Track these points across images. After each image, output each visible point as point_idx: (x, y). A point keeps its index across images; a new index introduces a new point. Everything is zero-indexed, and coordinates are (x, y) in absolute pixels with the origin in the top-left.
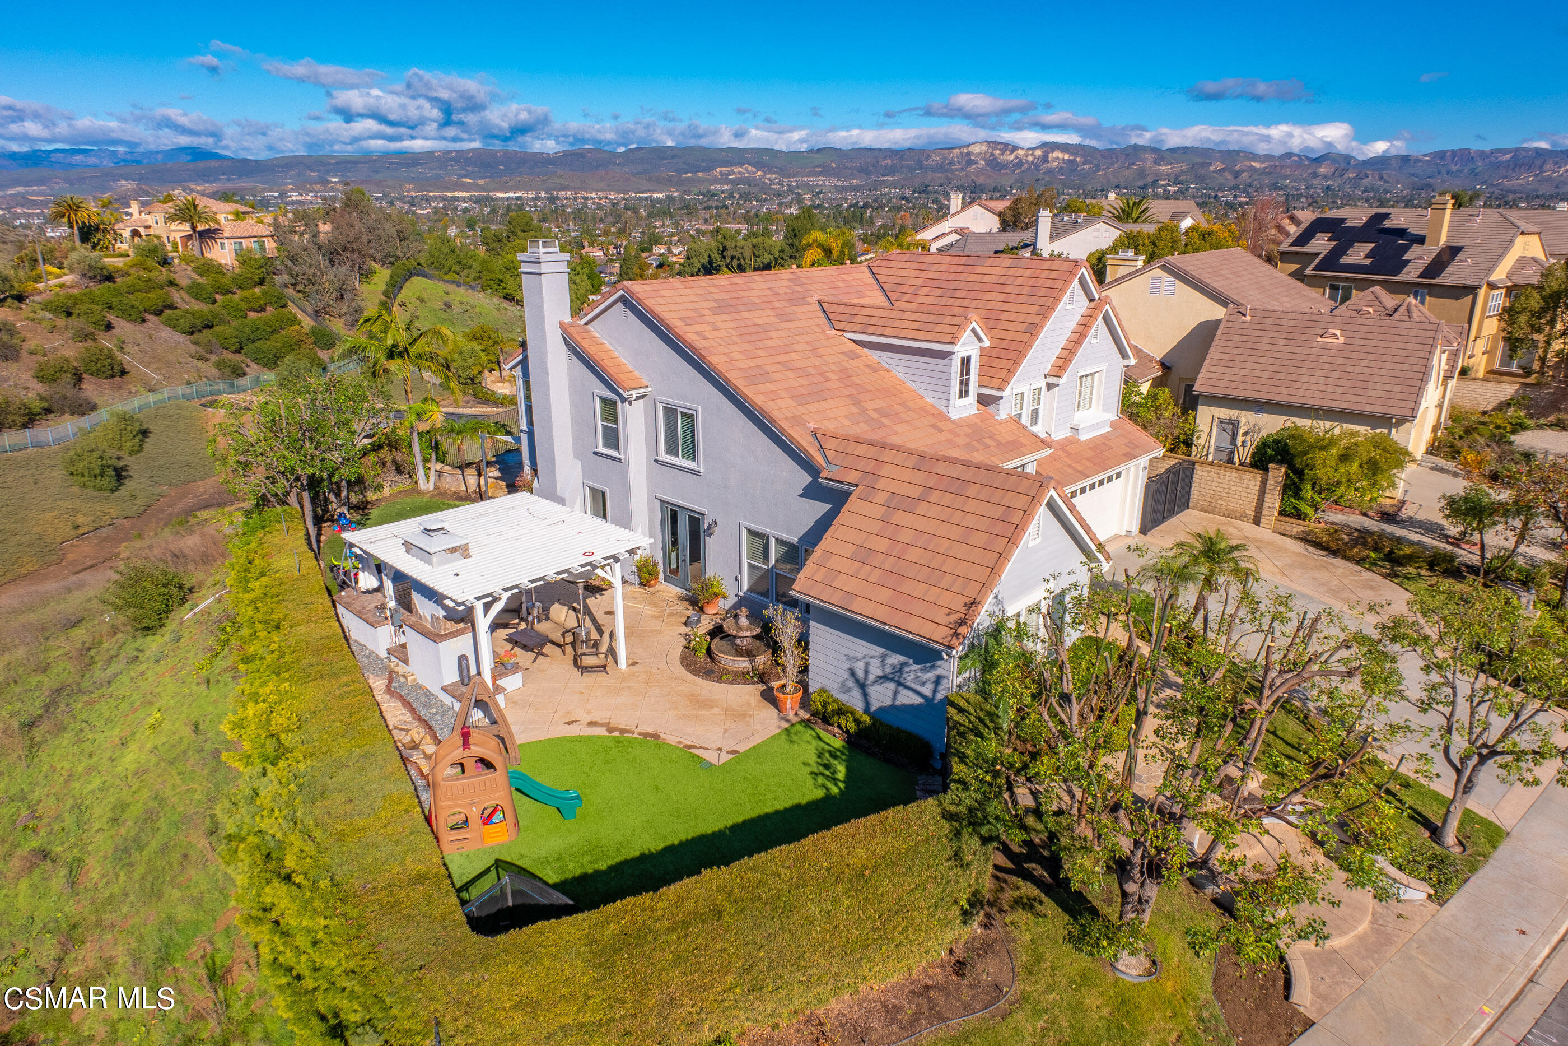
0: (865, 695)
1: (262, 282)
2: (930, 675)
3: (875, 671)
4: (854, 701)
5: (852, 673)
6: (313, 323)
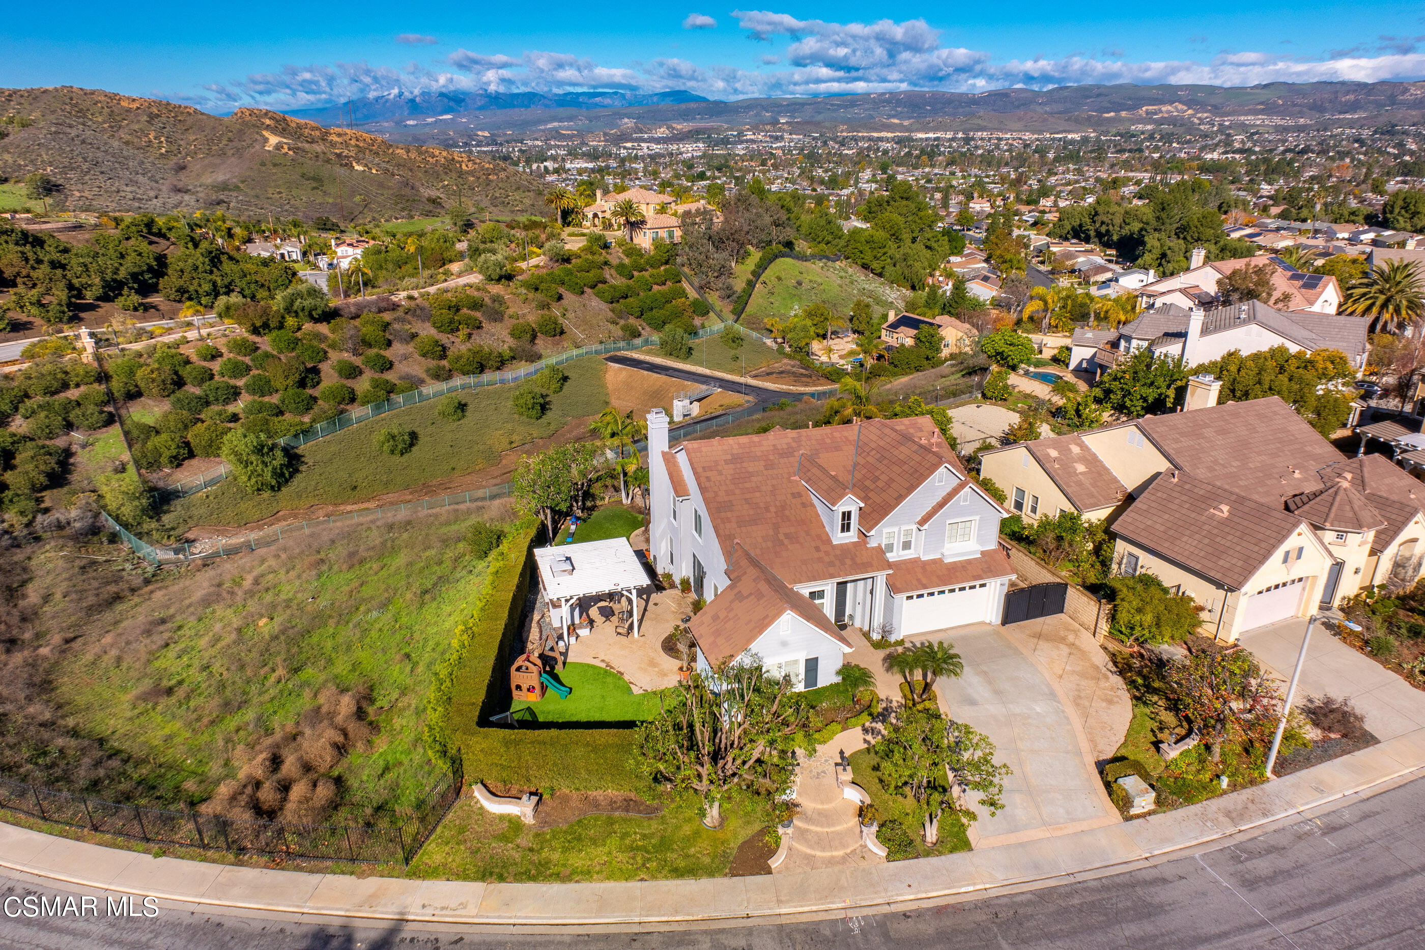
1: (667, 263)
6: (697, 296)
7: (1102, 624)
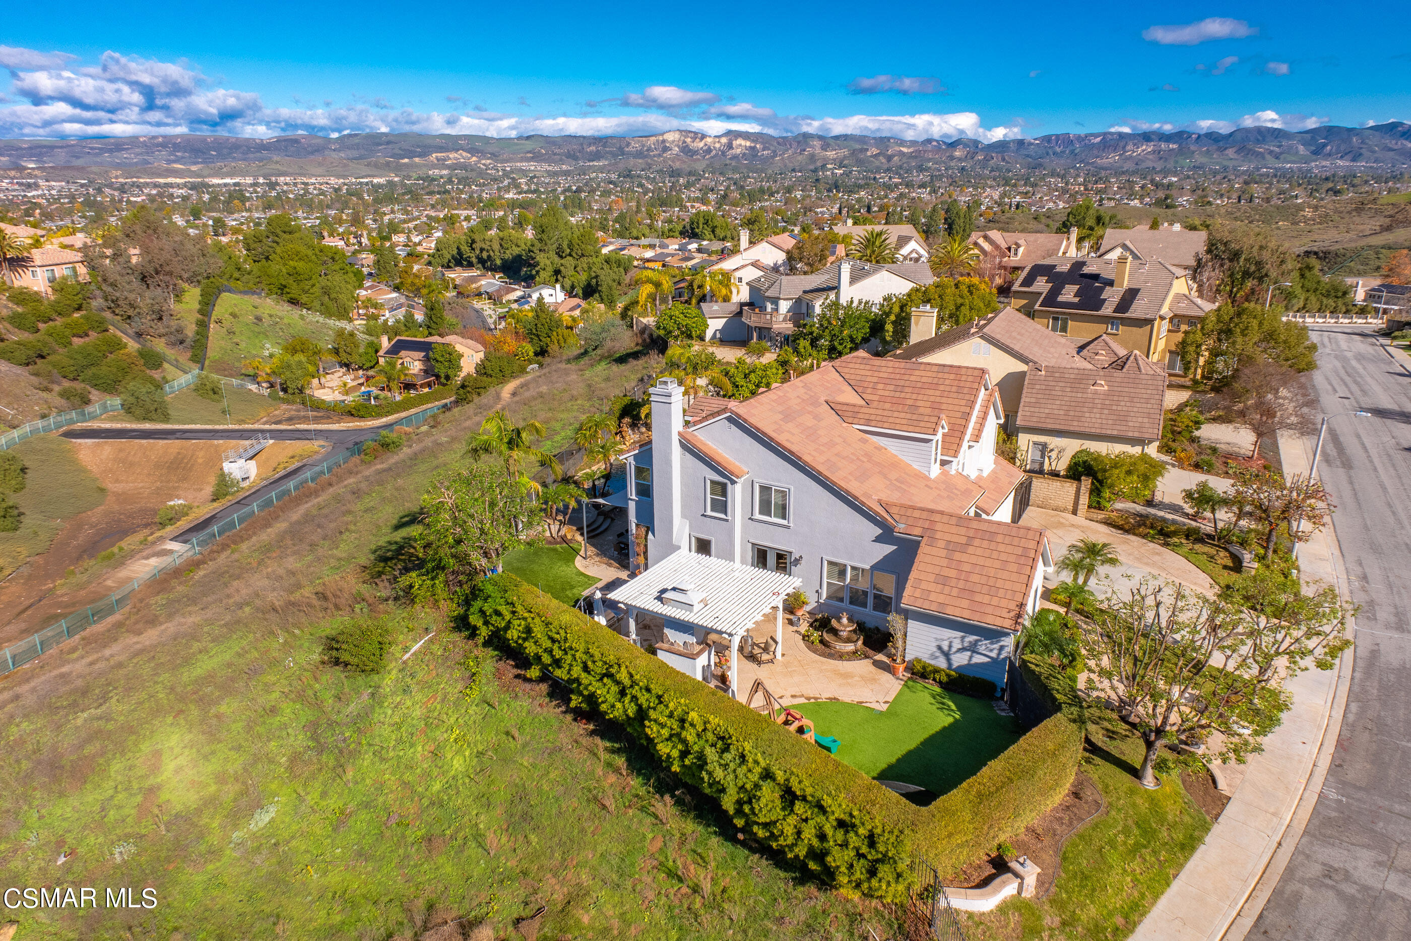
0: (949, 660)
2: (996, 646)
3: (957, 645)
4: (942, 663)
5: (939, 648)
6: (136, 346)
7: (1084, 500)
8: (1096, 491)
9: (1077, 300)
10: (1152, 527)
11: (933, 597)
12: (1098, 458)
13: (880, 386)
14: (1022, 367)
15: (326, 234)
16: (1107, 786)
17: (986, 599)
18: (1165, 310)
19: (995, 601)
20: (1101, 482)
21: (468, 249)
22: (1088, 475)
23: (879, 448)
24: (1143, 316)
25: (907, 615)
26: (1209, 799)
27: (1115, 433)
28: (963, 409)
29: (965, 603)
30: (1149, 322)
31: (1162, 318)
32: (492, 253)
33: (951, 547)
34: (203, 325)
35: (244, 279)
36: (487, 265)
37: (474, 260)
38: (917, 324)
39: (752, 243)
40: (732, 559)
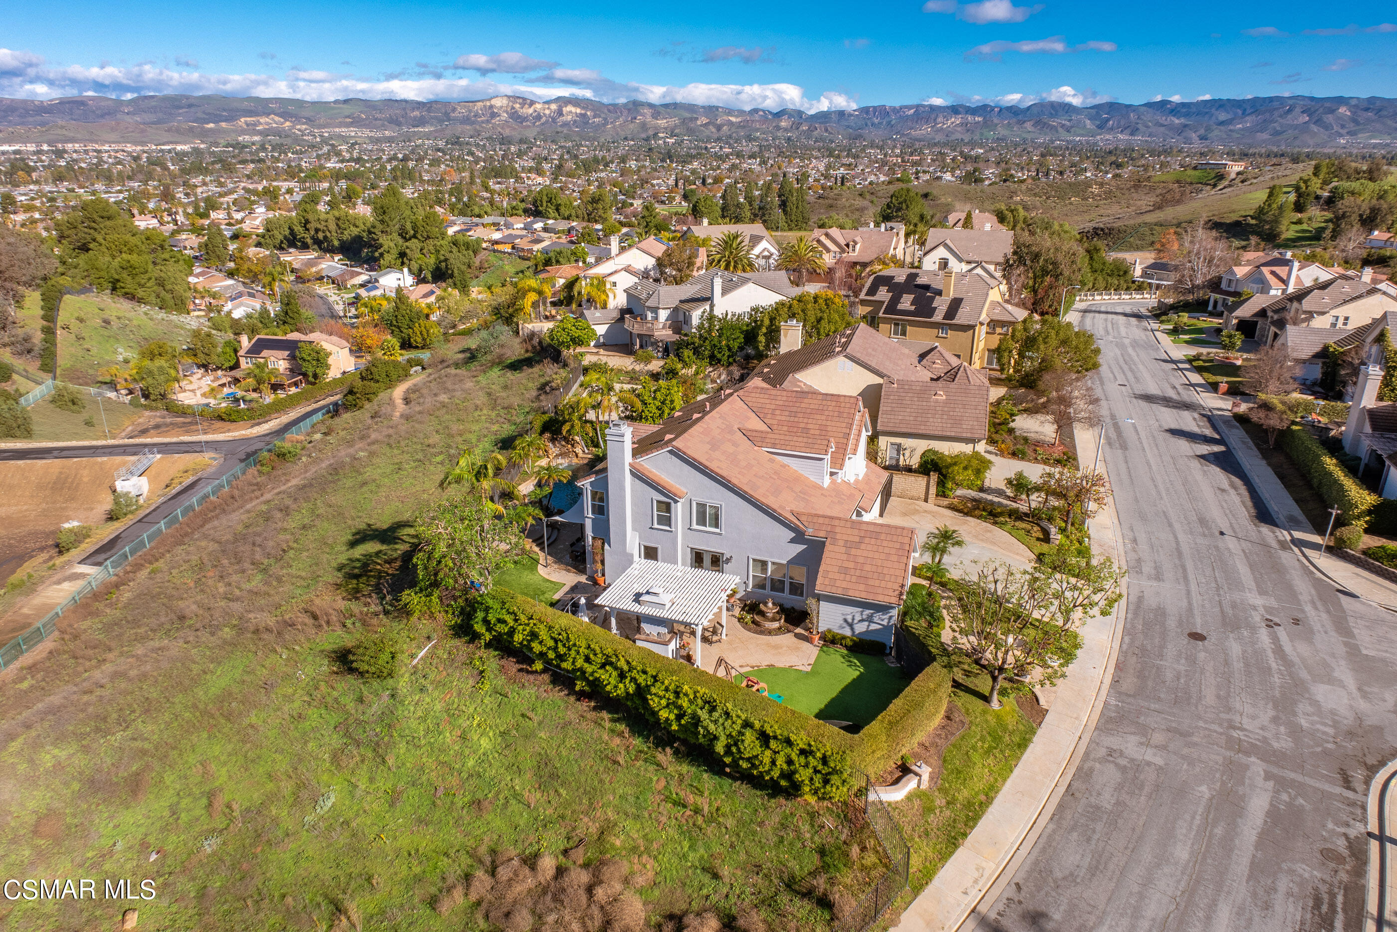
0: (852, 629)
2: (887, 616)
3: (858, 617)
4: (847, 632)
5: (846, 620)
7: (933, 490)
8: (941, 484)
9: (913, 308)
10: (984, 510)
11: (838, 584)
12: (942, 456)
13: (778, 412)
14: (879, 380)
15: (135, 212)
16: (968, 710)
17: (877, 583)
18: (984, 317)
19: (883, 584)
20: (945, 476)
21: (301, 229)
22: (935, 471)
23: (784, 466)
24: (966, 323)
25: (819, 598)
26: (1034, 712)
27: (953, 434)
28: (845, 430)
29: (862, 587)
30: (972, 327)
31: (982, 324)
32: (328, 234)
33: (848, 545)
34: (49, 332)
35: (70, 273)
36: (324, 246)
37: (309, 241)
38: (786, 336)
39: (623, 250)
40: (676, 563)
